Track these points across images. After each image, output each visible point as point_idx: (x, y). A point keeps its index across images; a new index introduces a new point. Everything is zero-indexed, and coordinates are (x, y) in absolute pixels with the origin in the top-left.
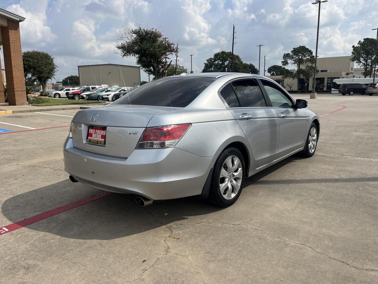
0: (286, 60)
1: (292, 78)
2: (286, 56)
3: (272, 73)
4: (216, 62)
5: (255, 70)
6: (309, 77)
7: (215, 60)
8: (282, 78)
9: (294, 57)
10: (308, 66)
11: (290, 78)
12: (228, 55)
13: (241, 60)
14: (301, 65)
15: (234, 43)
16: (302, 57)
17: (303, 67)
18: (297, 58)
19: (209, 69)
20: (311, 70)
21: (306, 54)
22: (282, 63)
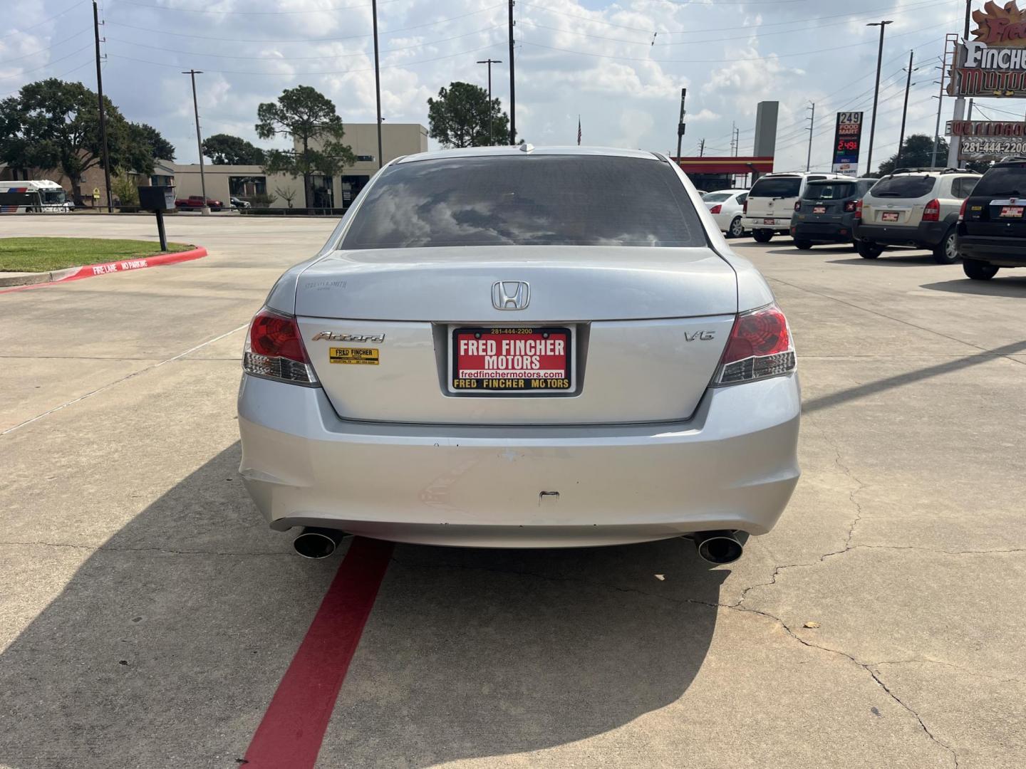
0: (268, 121)
1: (291, 174)
2: (266, 111)
3: (217, 157)
4: (33, 113)
5: (161, 145)
6: (333, 172)
7: (27, 107)
8: (264, 172)
9: (289, 115)
10: (328, 144)
11: (284, 174)
12: (70, 91)
13: (119, 111)
14: (309, 139)
15: (101, 55)
16: (309, 116)
17: (316, 145)
18: (297, 118)
19: (8, 134)
20: (337, 155)
21: (320, 110)
22: (257, 130)
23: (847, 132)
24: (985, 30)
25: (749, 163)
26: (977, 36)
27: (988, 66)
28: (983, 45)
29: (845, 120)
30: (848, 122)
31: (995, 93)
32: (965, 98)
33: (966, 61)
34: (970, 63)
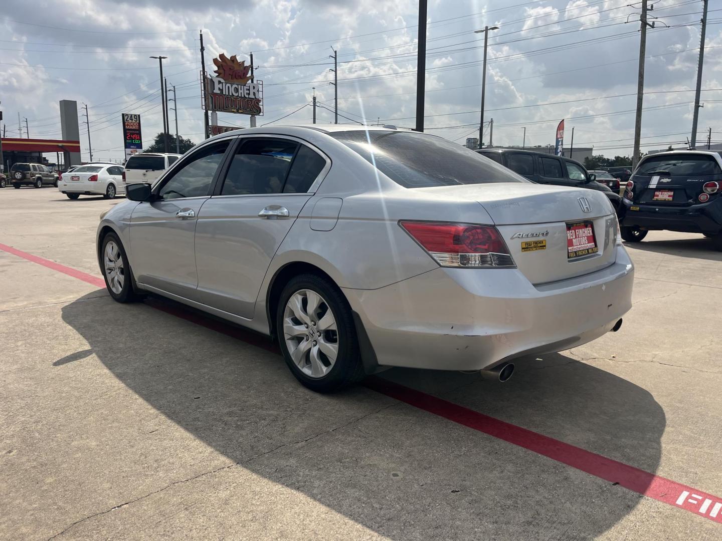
23: (131, 127)
24: (221, 71)
25: (60, 144)
26: (217, 74)
27: (227, 94)
28: (222, 81)
29: (128, 119)
30: (130, 121)
31: (233, 110)
32: (217, 112)
33: (214, 89)
34: (217, 91)
